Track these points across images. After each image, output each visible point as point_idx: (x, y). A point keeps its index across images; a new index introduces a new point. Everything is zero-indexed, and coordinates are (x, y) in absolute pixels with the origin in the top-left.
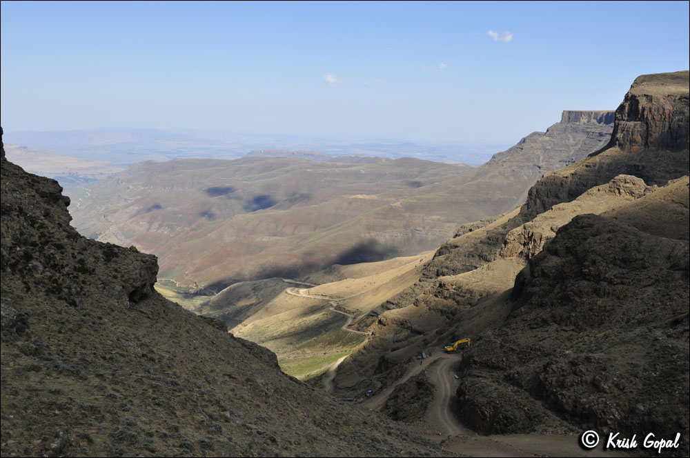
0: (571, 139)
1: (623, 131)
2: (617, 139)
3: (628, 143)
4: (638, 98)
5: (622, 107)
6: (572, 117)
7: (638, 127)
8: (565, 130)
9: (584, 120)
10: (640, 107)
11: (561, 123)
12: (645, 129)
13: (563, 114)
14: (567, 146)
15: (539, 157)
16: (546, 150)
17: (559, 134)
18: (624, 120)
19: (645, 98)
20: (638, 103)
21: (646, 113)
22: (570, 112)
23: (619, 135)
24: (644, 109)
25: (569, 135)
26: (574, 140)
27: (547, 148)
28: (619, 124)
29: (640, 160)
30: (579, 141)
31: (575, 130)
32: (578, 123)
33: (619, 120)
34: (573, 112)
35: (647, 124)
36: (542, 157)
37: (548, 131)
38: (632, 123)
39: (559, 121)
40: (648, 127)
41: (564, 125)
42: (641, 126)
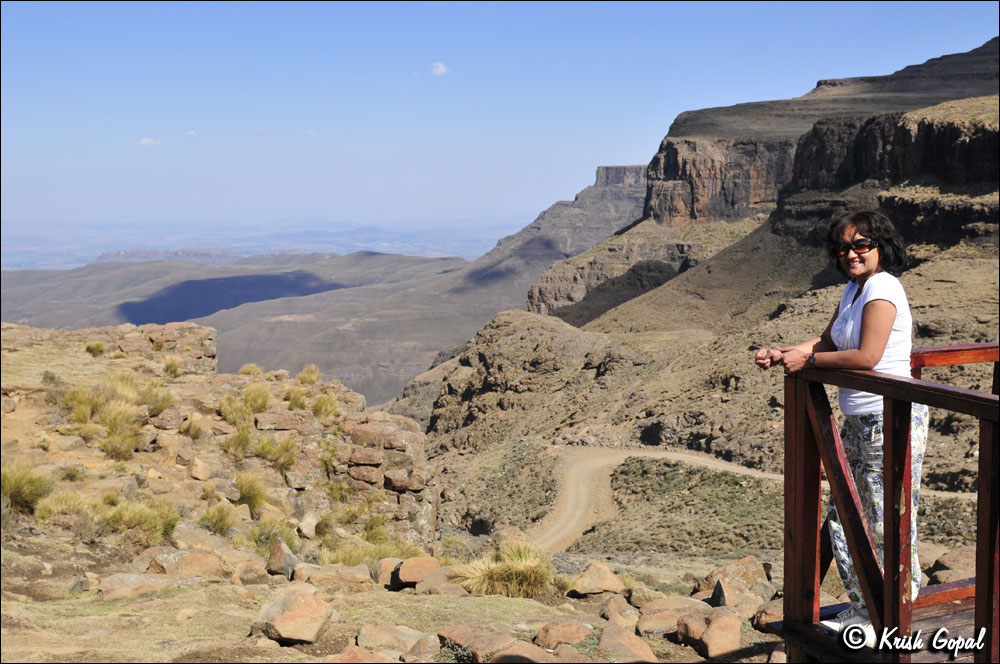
0: (613, 210)
1: (659, 195)
2: (651, 209)
3: (667, 213)
4: (677, 147)
5: (655, 161)
6: (611, 176)
7: (679, 188)
8: (603, 196)
9: (630, 180)
10: (680, 159)
11: (596, 185)
12: (689, 191)
13: (598, 172)
14: (608, 221)
15: (566, 241)
16: (575, 228)
17: (594, 203)
18: (659, 179)
19: (686, 146)
20: (677, 153)
21: (688, 167)
22: (607, 168)
23: (654, 202)
24: (685, 163)
25: (610, 205)
26: (617, 212)
27: (578, 224)
28: (652, 186)
29: (685, 236)
30: (624, 212)
31: (617, 196)
32: (621, 185)
33: (653, 179)
34: (612, 168)
35: (691, 183)
36: (569, 240)
37: (576, 199)
38: (670, 183)
39: (592, 185)
40: (692, 189)
41: (601, 190)
42: (683, 186)
